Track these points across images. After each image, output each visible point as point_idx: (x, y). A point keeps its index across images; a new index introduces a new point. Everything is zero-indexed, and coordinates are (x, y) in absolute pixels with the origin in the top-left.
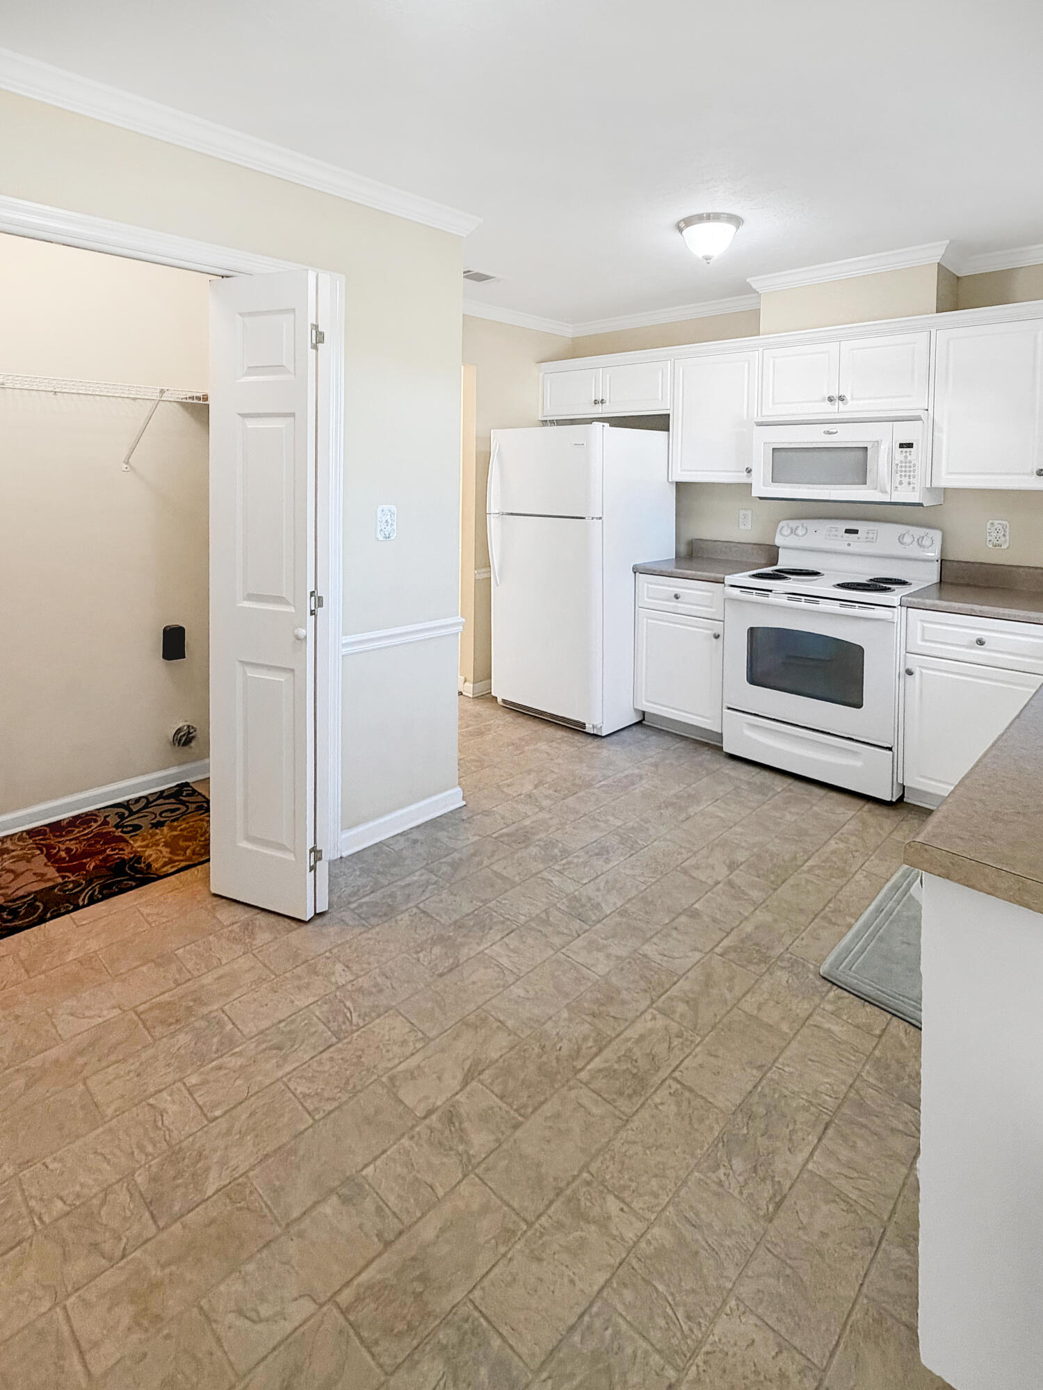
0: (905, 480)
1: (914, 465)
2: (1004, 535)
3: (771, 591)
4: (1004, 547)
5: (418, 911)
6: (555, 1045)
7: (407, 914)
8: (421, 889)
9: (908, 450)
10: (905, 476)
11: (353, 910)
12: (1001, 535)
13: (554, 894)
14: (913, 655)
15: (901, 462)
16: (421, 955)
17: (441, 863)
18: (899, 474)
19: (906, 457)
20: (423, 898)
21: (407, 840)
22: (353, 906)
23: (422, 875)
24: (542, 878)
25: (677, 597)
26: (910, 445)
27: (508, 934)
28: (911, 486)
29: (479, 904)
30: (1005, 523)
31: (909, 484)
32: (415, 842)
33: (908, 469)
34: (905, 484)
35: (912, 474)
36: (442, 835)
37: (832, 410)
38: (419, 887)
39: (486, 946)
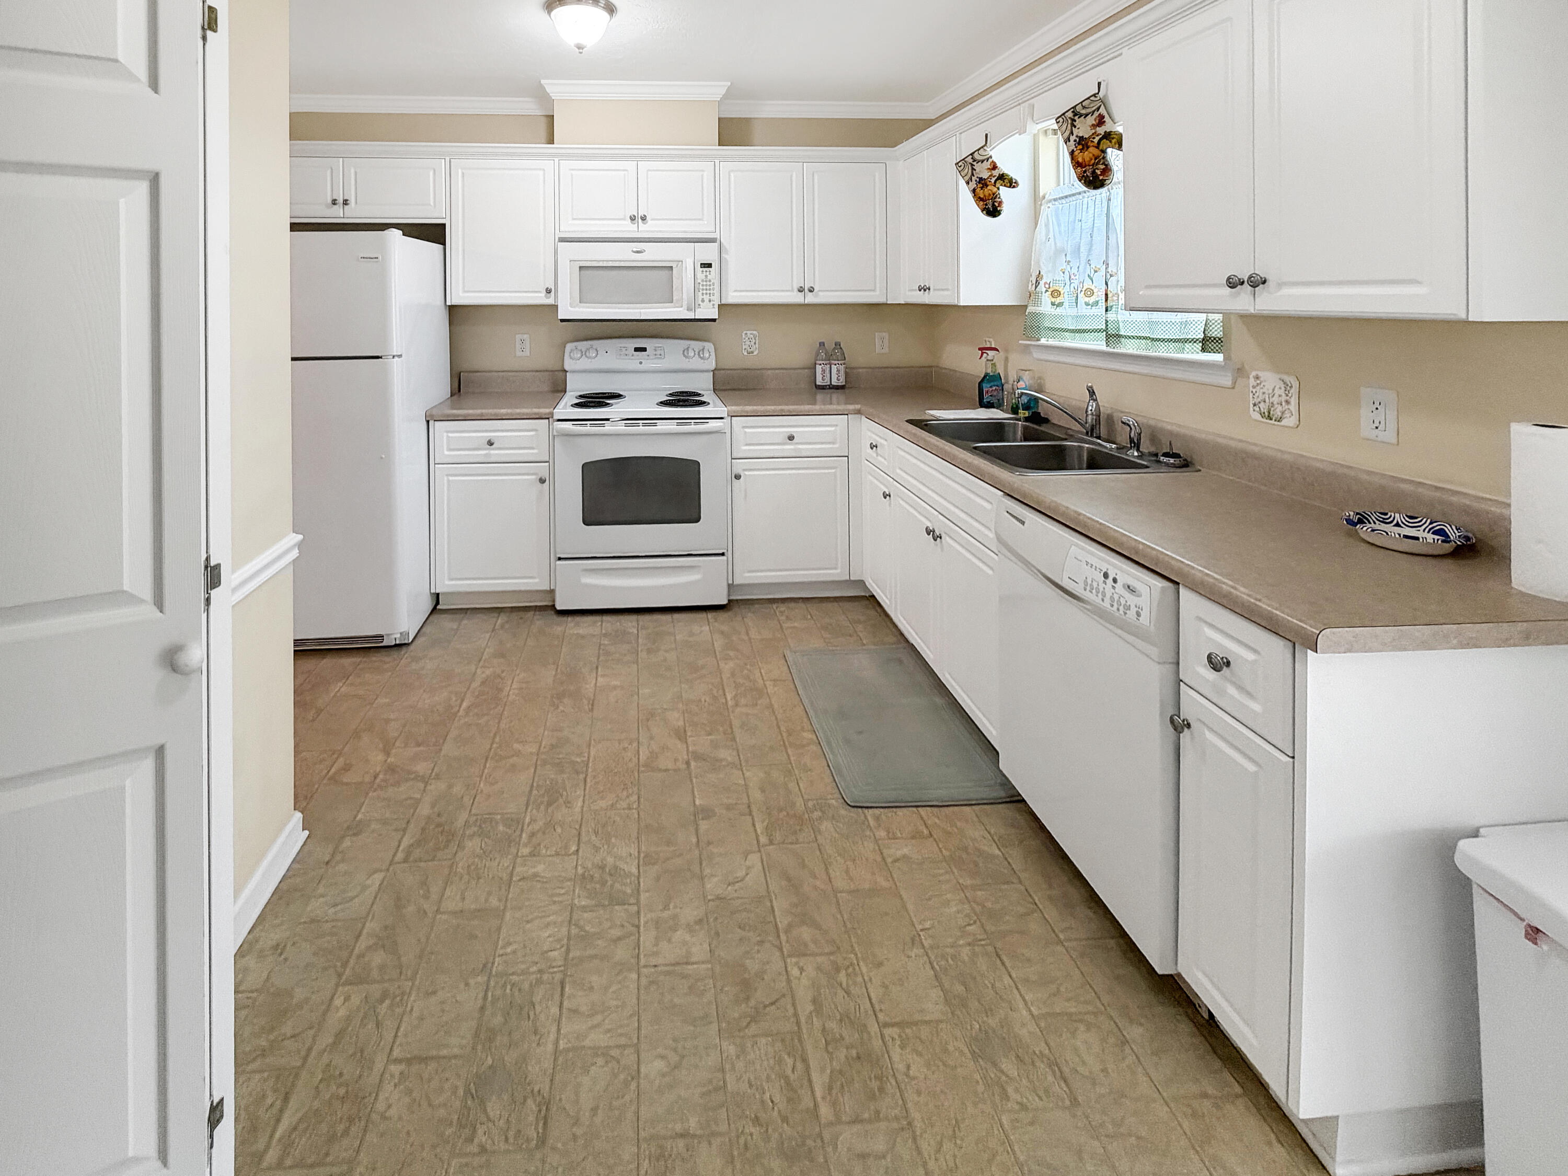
0: (706, 298)
1: (714, 284)
2: (755, 343)
3: (608, 420)
4: (755, 353)
5: (402, 1067)
6: (763, 1102)
7: (388, 1087)
8: (371, 1026)
9: (708, 269)
10: (706, 294)
11: (280, 1165)
12: (753, 343)
13: (558, 891)
14: (738, 461)
15: (703, 281)
16: (480, 1137)
17: (361, 956)
18: (701, 292)
19: (706, 276)
20: (389, 1036)
21: (261, 955)
22: (272, 1156)
23: (347, 999)
24: (523, 879)
25: (490, 443)
26: (709, 266)
27: (562, 995)
28: (712, 303)
29: (479, 979)
30: (755, 332)
31: (710, 301)
32: (279, 949)
33: (708, 287)
34: (707, 300)
35: (712, 292)
36: (316, 907)
37: (631, 230)
38: (363, 1024)
39: (552, 1037)
